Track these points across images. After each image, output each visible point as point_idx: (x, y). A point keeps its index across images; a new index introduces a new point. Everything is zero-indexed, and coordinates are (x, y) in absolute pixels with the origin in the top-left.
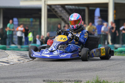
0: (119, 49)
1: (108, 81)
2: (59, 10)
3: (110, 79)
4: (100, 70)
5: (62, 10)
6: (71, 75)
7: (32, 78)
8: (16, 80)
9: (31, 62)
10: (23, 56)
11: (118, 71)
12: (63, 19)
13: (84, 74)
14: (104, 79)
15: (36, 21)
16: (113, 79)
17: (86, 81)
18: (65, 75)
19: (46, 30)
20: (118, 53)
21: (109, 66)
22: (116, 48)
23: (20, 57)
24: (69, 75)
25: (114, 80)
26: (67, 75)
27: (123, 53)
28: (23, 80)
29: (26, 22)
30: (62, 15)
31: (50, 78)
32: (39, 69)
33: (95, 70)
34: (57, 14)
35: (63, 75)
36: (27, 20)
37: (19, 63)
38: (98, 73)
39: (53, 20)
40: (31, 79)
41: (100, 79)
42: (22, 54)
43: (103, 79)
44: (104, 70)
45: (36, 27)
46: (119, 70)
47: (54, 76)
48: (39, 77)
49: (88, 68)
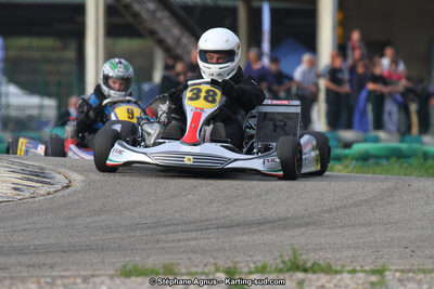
0: (358, 148)
1: (331, 262)
2: (148, 11)
3: (338, 256)
4: (298, 226)
5: (156, 10)
6: (201, 242)
7: (65, 252)
8: (12, 260)
9: (59, 194)
10: (31, 173)
11: (363, 230)
12: (161, 42)
13: (246, 238)
14: (317, 257)
15: (64, 48)
16: (348, 257)
17: (254, 263)
18: (179, 240)
20: (354, 162)
21: (330, 211)
22: (348, 145)
23: (20, 176)
24: (193, 243)
25: (352, 262)
26: (187, 243)
27: (371, 161)
28: (34, 259)
29: (29, 48)
30: (156, 27)
31: (129, 252)
32: (89, 220)
33: (284, 223)
34: (140, 23)
35: (174, 241)
36: (35, 42)
37: (19, 197)
38: (292, 237)
39: (125, 44)
40: (63, 255)
41: (304, 257)
42: (27, 166)
43: (312, 255)
44: (315, 223)
45: (64, 68)
46: (364, 225)
47: (142, 246)
48: (90, 249)
49: (258, 217)
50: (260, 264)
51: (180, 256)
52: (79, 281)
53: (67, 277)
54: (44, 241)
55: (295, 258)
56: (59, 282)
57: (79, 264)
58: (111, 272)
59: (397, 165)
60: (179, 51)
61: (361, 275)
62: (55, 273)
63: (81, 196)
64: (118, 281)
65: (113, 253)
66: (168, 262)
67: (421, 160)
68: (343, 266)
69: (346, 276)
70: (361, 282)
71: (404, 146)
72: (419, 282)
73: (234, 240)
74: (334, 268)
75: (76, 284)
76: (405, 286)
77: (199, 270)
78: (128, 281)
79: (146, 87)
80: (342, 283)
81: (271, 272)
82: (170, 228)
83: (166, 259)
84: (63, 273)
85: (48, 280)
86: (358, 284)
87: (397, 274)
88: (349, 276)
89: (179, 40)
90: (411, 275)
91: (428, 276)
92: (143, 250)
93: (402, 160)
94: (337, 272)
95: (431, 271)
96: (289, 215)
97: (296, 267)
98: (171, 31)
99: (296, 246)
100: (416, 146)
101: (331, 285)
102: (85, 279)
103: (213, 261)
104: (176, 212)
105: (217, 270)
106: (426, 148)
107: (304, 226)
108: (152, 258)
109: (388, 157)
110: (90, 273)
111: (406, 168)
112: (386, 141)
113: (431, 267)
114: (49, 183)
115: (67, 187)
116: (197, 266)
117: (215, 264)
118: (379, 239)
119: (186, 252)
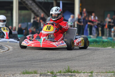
1: (79, 70)
2: (30, 3)
3: (80, 68)
4: (70, 60)
5: (32, 3)
6: (44, 65)
9: (6, 52)
11: (86, 62)
12: (33, 12)
13: (56, 64)
14: (75, 69)
15: (7, 13)
17: (58, 70)
18: (38, 64)
19: (17, 21)
21: (78, 57)
24: (42, 65)
25: (84, 70)
26: (40, 65)
30: (32, 7)
31: (25, 68)
32: (14, 59)
33: (66, 60)
39: (24, 12)
40: (8, 68)
41: (71, 69)
43: (73, 68)
44: (74, 60)
46: (87, 60)
47: (28, 66)
48: (14, 67)
49: (59, 58)
50: (59, 71)
51: (38, 69)
52: (11, 75)
53: (8, 74)
54: (2, 65)
55: (69, 69)
56: (6, 75)
57: (11, 71)
58: (20, 73)
59: (96, 44)
60: (38, 14)
61: (86, 74)
62: (5, 73)
63: (12, 53)
64: (22, 75)
65: (20, 68)
66: (35, 70)
67: (102, 43)
68: (81, 71)
69: (82, 74)
70: (86, 75)
71: (97, 39)
72: (101, 76)
73: (52, 64)
74: (79, 72)
75: (10, 76)
76: (98, 76)
77: (43, 72)
78: (24, 75)
79: (29, 23)
80: (81, 76)
81: (62, 73)
82: (36, 61)
83: (35, 69)
84: (7, 73)
85: (3, 75)
86: (85, 76)
87: (96, 73)
88: (83, 74)
89: (38, 11)
90: (99, 73)
91: (104, 74)
92: (28, 67)
93: (97, 43)
94: (80, 73)
95: (104, 73)
96: (67, 58)
97: (69, 71)
98: (36, 8)
99: (69, 66)
100: (101, 39)
101: (78, 76)
102: (13, 75)
103: (47, 70)
104: (37, 57)
105: (48, 72)
106: (103, 40)
107: (71, 61)
108: (31, 69)
109: (93, 42)
110: (14, 73)
111: (98, 45)
112: (93, 38)
113: (104, 71)
114: (3, 49)
115: (8, 50)
116: (43, 71)
117: (48, 71)
118: (91, 64)
119: (40, 67)
